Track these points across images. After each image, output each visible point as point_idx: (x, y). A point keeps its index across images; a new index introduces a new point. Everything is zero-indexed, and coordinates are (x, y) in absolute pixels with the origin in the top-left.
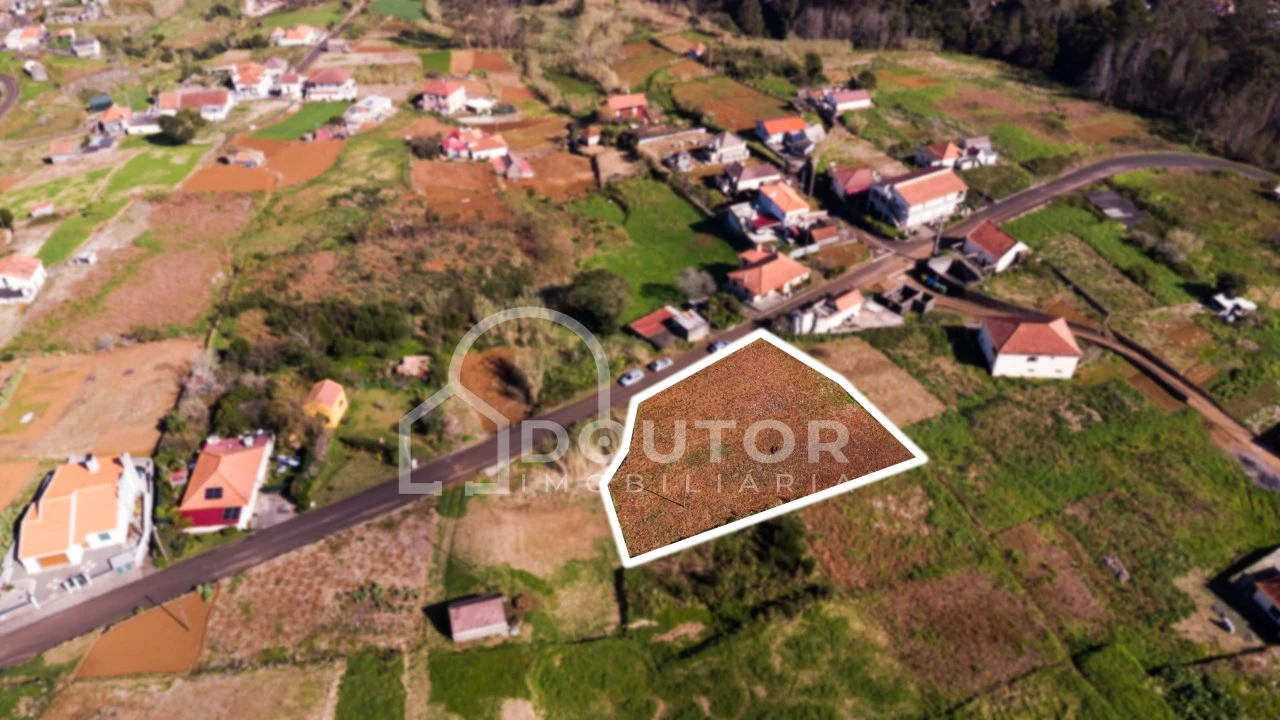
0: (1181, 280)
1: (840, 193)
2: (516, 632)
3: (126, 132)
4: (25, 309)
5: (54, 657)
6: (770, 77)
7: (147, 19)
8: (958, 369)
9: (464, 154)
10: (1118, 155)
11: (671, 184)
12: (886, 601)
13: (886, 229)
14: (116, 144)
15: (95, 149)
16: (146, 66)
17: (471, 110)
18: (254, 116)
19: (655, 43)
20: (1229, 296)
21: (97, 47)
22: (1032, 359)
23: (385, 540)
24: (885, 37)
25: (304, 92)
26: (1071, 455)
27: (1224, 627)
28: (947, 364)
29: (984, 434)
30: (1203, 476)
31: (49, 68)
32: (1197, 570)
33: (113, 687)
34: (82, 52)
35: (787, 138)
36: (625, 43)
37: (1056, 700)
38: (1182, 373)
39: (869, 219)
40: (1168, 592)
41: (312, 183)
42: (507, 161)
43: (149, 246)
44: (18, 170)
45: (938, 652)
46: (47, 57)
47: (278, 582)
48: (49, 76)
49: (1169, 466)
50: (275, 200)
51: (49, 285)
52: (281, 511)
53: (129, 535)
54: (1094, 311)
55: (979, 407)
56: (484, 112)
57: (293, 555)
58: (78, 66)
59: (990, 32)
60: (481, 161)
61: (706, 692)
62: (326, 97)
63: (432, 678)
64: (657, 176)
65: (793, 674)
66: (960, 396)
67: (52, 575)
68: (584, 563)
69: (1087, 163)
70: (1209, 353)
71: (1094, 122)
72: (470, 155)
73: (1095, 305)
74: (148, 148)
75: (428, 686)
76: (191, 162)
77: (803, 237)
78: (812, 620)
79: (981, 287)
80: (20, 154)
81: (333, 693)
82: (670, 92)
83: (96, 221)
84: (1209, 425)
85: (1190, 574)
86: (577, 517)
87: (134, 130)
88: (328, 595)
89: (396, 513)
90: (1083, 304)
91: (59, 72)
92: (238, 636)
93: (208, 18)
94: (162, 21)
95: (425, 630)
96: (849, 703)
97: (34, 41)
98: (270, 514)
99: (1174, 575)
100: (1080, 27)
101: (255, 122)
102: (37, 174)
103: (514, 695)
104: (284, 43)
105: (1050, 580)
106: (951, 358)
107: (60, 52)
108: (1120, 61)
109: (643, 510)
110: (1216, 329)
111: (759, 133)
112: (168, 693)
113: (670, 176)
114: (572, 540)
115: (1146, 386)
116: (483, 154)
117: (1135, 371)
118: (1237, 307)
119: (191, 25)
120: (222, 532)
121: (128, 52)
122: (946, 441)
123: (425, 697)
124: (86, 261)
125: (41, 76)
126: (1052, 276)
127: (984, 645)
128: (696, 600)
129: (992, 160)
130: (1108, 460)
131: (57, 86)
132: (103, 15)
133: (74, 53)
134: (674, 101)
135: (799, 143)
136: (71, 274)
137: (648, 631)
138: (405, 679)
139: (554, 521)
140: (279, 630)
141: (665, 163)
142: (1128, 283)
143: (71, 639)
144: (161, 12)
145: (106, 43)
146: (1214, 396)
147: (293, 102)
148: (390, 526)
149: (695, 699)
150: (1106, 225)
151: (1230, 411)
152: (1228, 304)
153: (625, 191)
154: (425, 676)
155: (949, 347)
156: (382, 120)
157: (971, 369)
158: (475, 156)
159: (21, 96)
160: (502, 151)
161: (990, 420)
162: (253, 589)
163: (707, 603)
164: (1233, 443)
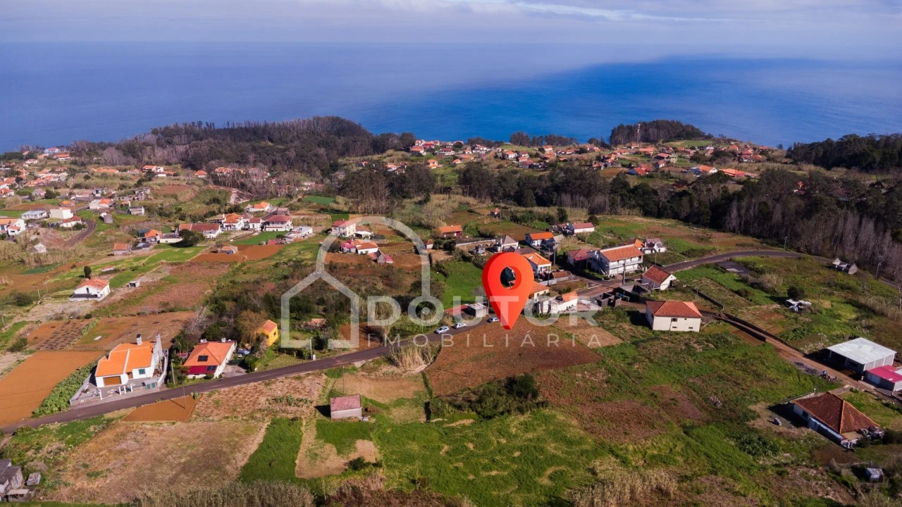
0: (769, 295)
1: (572, 262)
2: (366, 419)
3: (159, 242)
4: (97, 302)
5: (108, 416)
6: (537, 221)
7: (173, 201)
8: (633, 327)
9: (353, 250)
10: (740, 251)
11: (473, 262)
12: (579, 409)
13: (596, 275)
14: (152, 247)
15: (140, 248)
16: (170, 221)
17: (359, 236)
18: (233, 236)
19: (471, 211)
20: (795, 300)
21: (143, 210)
22: (674, 320)
23: (295, 383)
24: (608, 208)
25: (262, 228)
26: (695, 360)
27: (776, 423)
28: (627, 326)
29: (644, 351)
30: (772, 369)
31: (114, 218)
32: (763, 403)
33: (143, 424)
34: (134, 212)
35: (543, 241)
36: (453, 212)
37: (671, 444)
38: (764, 330)
39: (587, 271)
40: (744, 410)
41: (263, 260)
42: (378, 254)
43: (170, 281)
44: (93, 259)
45: (606, 427)
46: (113, 213)
47: (235, 394)
48: (114, 222)
49: (752, 365)
50: (244, 264)
51: (111, 294)
52: (237, 372)
53: (154, 374)
54: (714, 306)
55: (642, 341)
56: (367, 237)
57: (244, 386)
58: (132, 218)
59: (671, 207)
60: (362, 253)
61: (472, 441)
62: (275, 230)
63: (317, 430)
64: (465, 259)
65: (522, 435)
66: (632, 337)
67: (111, 388)
68: (408, 400)
69: (720, 253)
70: (780, 323)
71: (729, 239)
72: (357, 251)
73: (715, 303)
74: (170, 248)
75: (315, 433)
76: (195, 253)
77: (547, 277)
78: (535, 415)
79: (649, 295)
80: (94, 253)
81: (263, 430)
82: (477, 228)
83: (140, 273)
84: (779, 350)
85: (758, 404)
86: (405, 383)
87: (163, 241)
88: (262, 400)
89: (302, 374)
90: (709, 303)
91: (120, 220)
92: (212, 411)
93: (207, 204)
94: (181, 203)
95: (315, 413)
96: (553, 445)
97: (107, 206)
98: (232, 373)
99: (749, 404)
100: (724, 201)
101: (234, 239)
102: (104, 259)
103: (363, 438)
104: (253, 210)
105: (675, 405)
106: (629, 323)
107: (121, 212)
108: (743, 212)
109: (443, 379)
110: (788, 314)
111: (527, 241)
112: (173, 427)
113: (473, 259)
114: (402, 391)
115: (743, 335)
116: (364, 251)
117: (736, 329)
118: (800, 304)
119: (198, 206)
120: (205, 378)
121: (160, 214)
122: (622, 354)
123: (314, 437)
124: (134, 285)
125: (109, 221)
126: (692, 292)
127: (633, 425)
128: (470, 410)
129: (663, 250)
130: (716, 362)
131: (118, 226)
132: (147, 198)
133: (129, 212)
134: (479, 232)
135: (550, 243)
136: (124, 291)
137: (442, 423)
138: (303, 429)
139: (391, 384)
140: (235, 410)
141: (471, 252)
142: (737, 296)
143: (119, 409)
144: (181, 199)
145: (148, 209)
146: (782, 339)
147: (255, 232)
148: (298, 378)
149: (465, 444)
150: (727, 274)
151: (791, 345)
152: (795, 303)
153: (446, 267)
154: (314, 429)
155: (628, 318)
156: (306, 237)
157: (640, 328)
158: (359, 252)
159: (96, 229)
160: (376, 250)
161: (649, 346)
162: (221, 396)
163: (477, 411)
164: (792, 357)
